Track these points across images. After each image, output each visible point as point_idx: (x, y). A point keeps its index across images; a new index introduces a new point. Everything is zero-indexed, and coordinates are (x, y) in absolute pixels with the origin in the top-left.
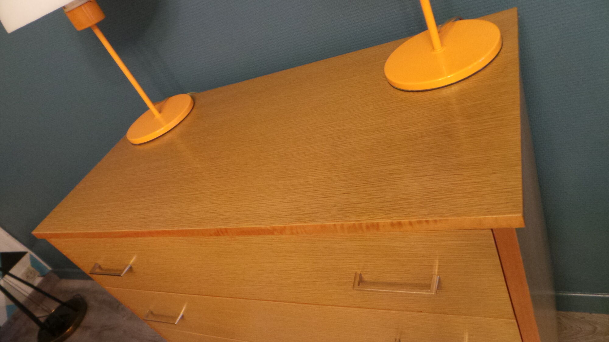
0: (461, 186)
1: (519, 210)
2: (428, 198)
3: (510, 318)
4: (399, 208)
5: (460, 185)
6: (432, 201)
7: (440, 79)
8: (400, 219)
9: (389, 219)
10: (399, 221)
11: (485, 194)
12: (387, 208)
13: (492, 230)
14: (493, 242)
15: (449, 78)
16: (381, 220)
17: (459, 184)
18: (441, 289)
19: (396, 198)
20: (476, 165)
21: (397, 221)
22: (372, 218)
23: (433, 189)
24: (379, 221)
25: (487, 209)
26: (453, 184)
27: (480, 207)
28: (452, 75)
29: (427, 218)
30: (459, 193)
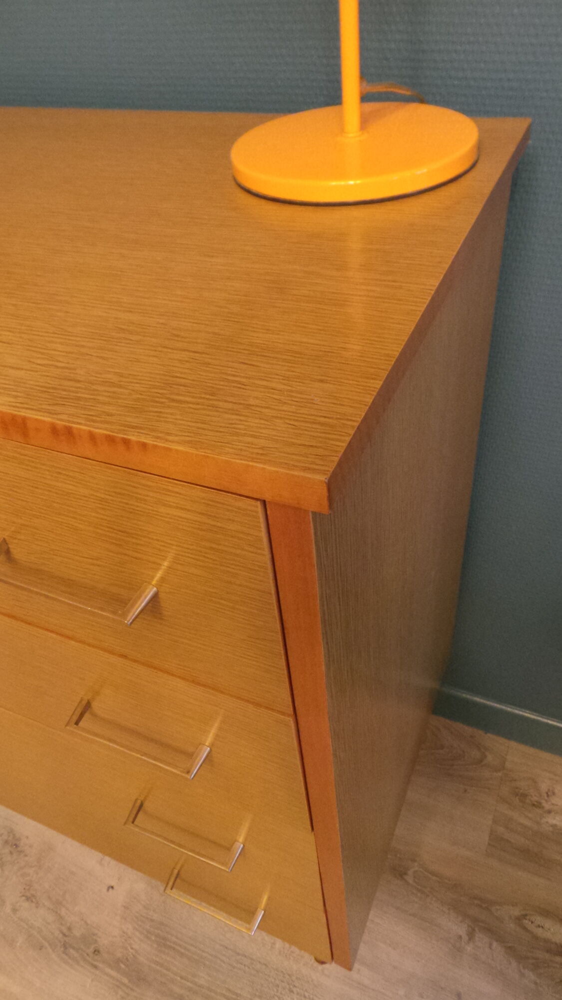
0: (240, 388)
1: (327, 468)
2: (159, 395)
3: (283, 713)
4: (85, 398)
5: (239, 386)
6: (162, 403)
7: (334, 183)
8: (74, 423)
9: (51, 416)
10: (67, 424)
11: (277, 417)
12: (65, 393)
13: (264, 503)
14: (263, 534)
15: (352, 185)
16: (34, 412)
17: (239, 383)
18: (161, 619)
19: (96, 377)
20: (298, 356)
21: (64, 423)
22: (18, 405)
23: (178, 380)
24: (27, 415)
25: (262, 448)
26: (228, 381)
27: (250, 439)
28: (358, 182)
29: (128, 435)
30: (226, 401)
